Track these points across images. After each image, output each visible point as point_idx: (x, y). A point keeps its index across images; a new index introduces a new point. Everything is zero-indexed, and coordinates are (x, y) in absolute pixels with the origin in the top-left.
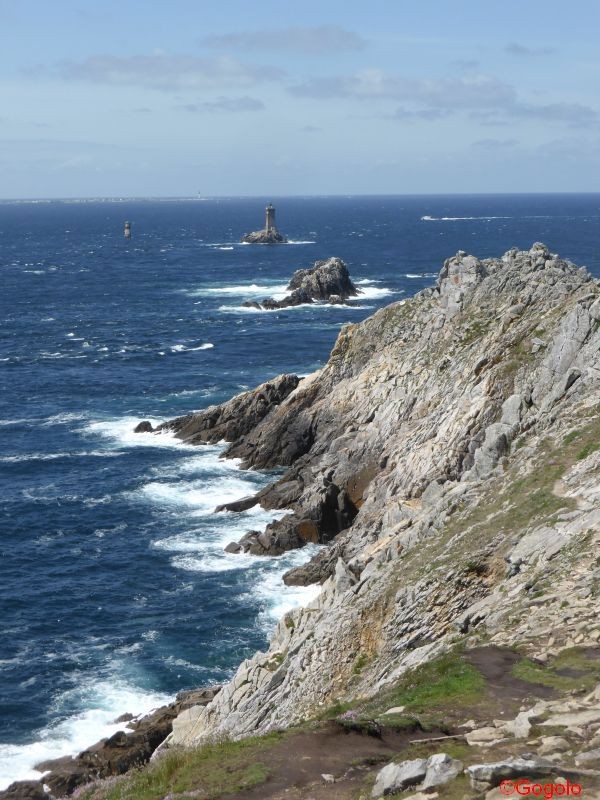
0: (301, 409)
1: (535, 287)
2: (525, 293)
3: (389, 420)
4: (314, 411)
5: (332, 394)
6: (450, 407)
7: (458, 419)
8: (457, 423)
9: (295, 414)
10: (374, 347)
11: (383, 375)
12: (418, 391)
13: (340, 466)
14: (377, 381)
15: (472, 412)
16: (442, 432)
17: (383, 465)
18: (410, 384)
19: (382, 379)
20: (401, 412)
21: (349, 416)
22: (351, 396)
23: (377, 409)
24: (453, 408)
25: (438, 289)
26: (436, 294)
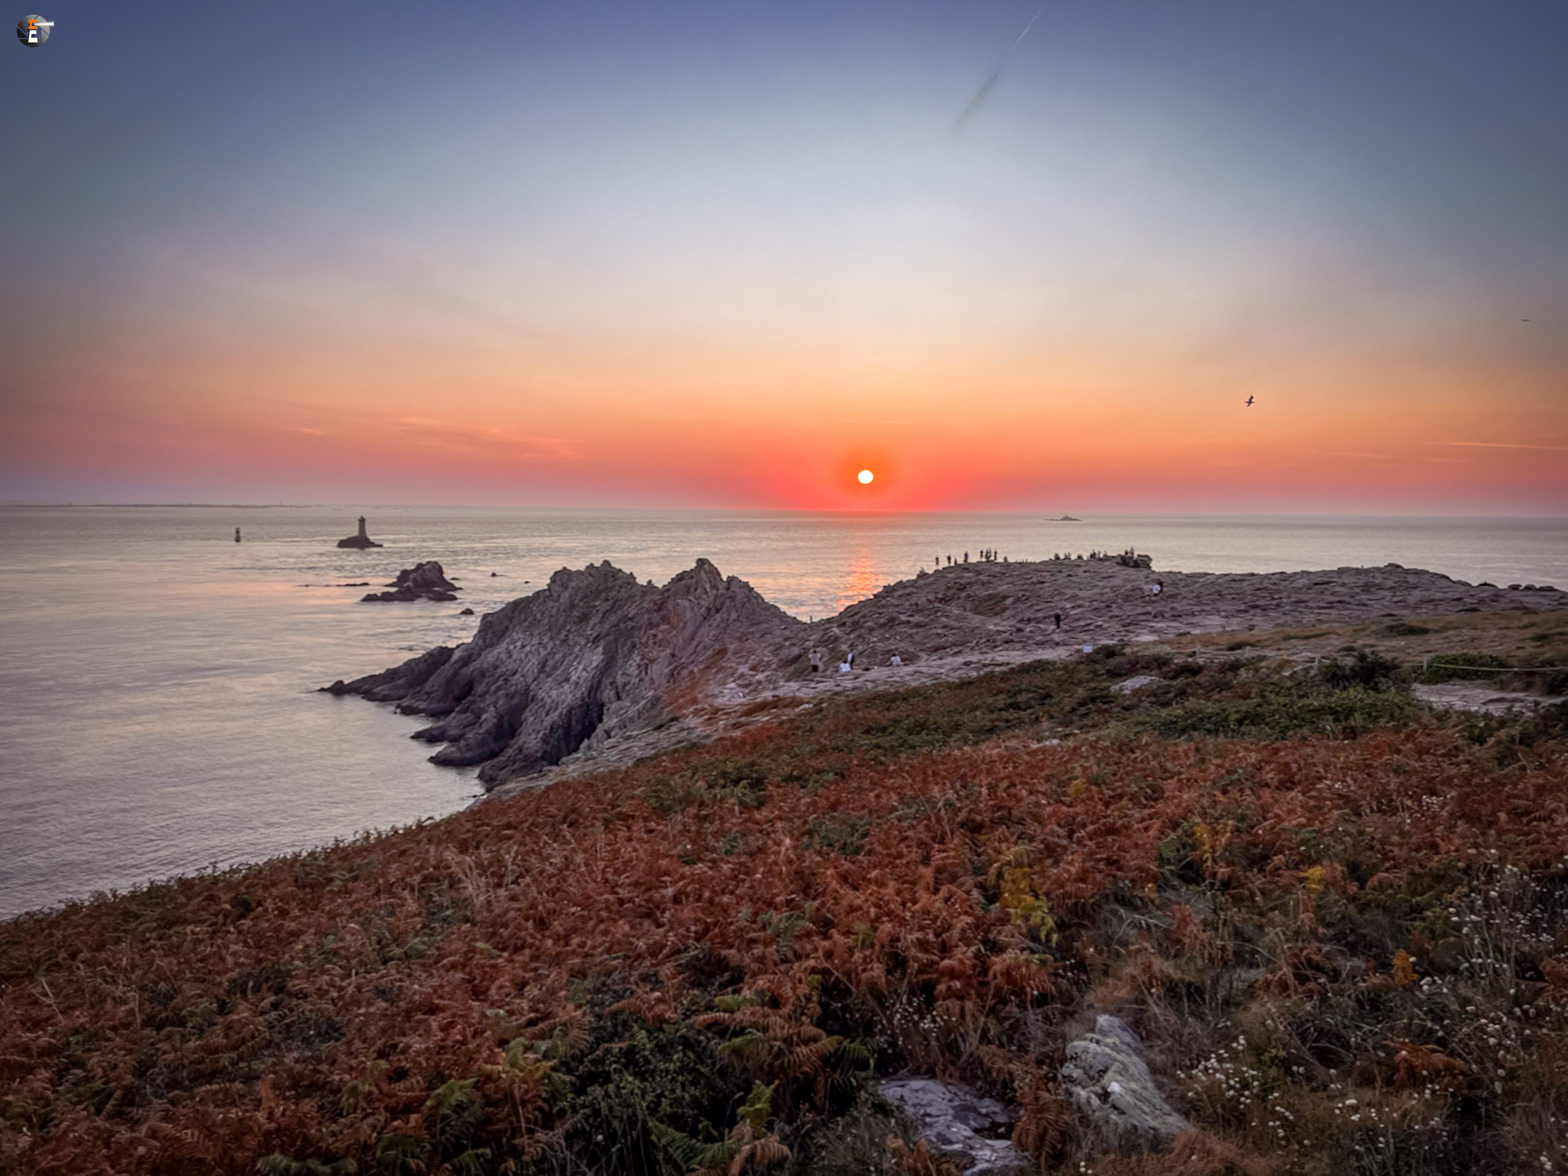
0: (461, 667)
1: (619, 591)
2: (613, 593)
3: (530, 672)
4: (471, 669)
6: (575, 663)
7: (584, 669)
9: (456, 673)
10: (507, 628)
11: (519, 644)
12: (548, 654)
13: (501, 702)
14: (514, 648)
15: (594, 664)
16: (574, 678)
17: (533, 700)
18: (541, 649)
19: (519, 647)
20: (539, 667)
21: (499, 671)
22: (498, 658)
23: (519, 666)
24: (579, 663)
25: (549, 590)
26: (547, 593)
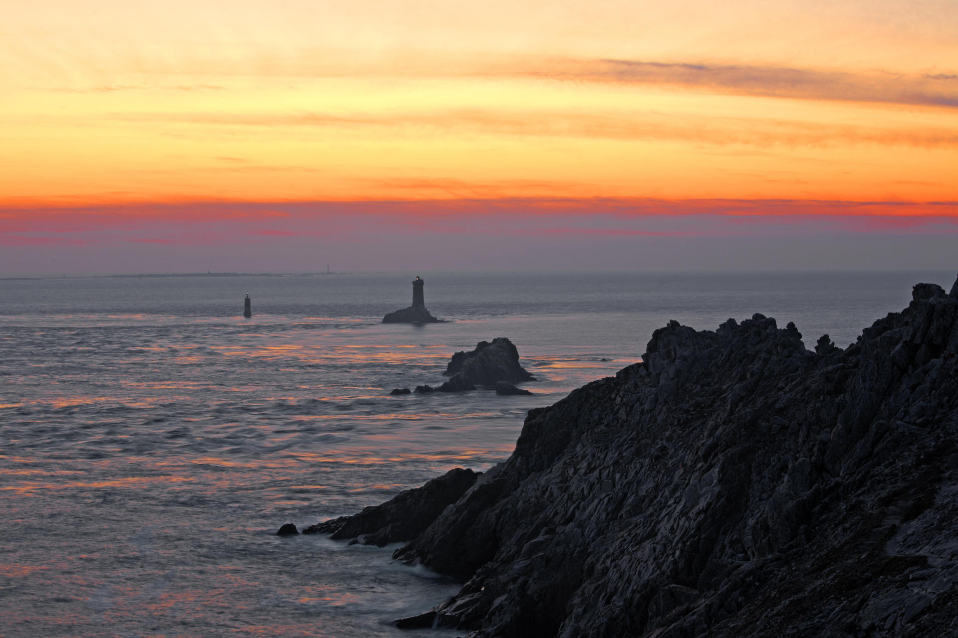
0: (481, 509)
1: (767, 360)
2: (757, 365)
3: (593, 519)
4: (497, 511)
5: (519, 490)
6: (671, 502)
7: (683, 513)
8: (684, 518)
10: (568, 435)
12: (629, 483)
14: (575, 473)
15: (702, 504)
16: (664, 528)
17: (589, 572)
18: (618, 476)
19: (583, 471)
20: (609, 509)
21: (542, 515)
22: (544, 492)
23: (577, 507)
24: (677, 502)
25: (645, 365)
26: (642, 371)
